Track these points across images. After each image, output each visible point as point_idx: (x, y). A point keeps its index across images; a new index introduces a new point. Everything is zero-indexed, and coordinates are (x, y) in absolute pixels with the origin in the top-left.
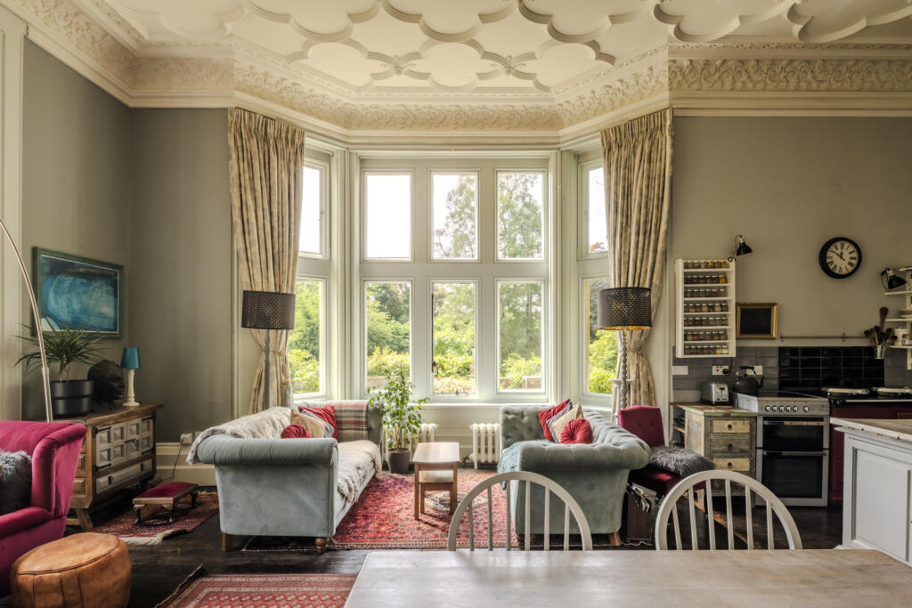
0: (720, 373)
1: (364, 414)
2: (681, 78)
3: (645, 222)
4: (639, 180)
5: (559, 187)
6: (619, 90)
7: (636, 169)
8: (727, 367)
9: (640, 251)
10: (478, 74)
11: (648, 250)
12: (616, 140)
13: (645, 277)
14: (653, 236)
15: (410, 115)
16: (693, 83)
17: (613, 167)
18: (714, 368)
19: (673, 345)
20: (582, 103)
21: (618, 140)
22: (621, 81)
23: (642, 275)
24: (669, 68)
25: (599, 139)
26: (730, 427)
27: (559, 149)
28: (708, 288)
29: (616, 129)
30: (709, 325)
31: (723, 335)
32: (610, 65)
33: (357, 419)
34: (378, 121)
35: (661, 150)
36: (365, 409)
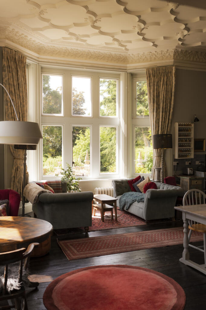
0: (188, 164)
1: (61, 185)
2: (177, 55)
3: (165, 108)
4: (163, 91)
5: (126, 88)
6: (154, 54)
7: (161, 87)
8: (190, 162)
9: (163, 119)
10: (105, 43)
11: (166, 118)
12: (153, 73)
13: (165, 129)
14: (168, 113)
15: (67, 51)
16: (181, 57)
17: (152, 84)
18: (186, 162)
19: (173, 154)
20: (138, 56)
21: (153, 74)
22: (156, 52)
23: (164, 128)
24: (174, 51)
25: (145, 71)
26: (196, 182)
27: (126, 72)
28: (185, 133)
29: (153, 69)
30: (185, 147)
31: (189, 151)
32: (155, 48)
33: (57, 188)
34: (53, 52)
35: (171, 81)
36: (60, 183)
